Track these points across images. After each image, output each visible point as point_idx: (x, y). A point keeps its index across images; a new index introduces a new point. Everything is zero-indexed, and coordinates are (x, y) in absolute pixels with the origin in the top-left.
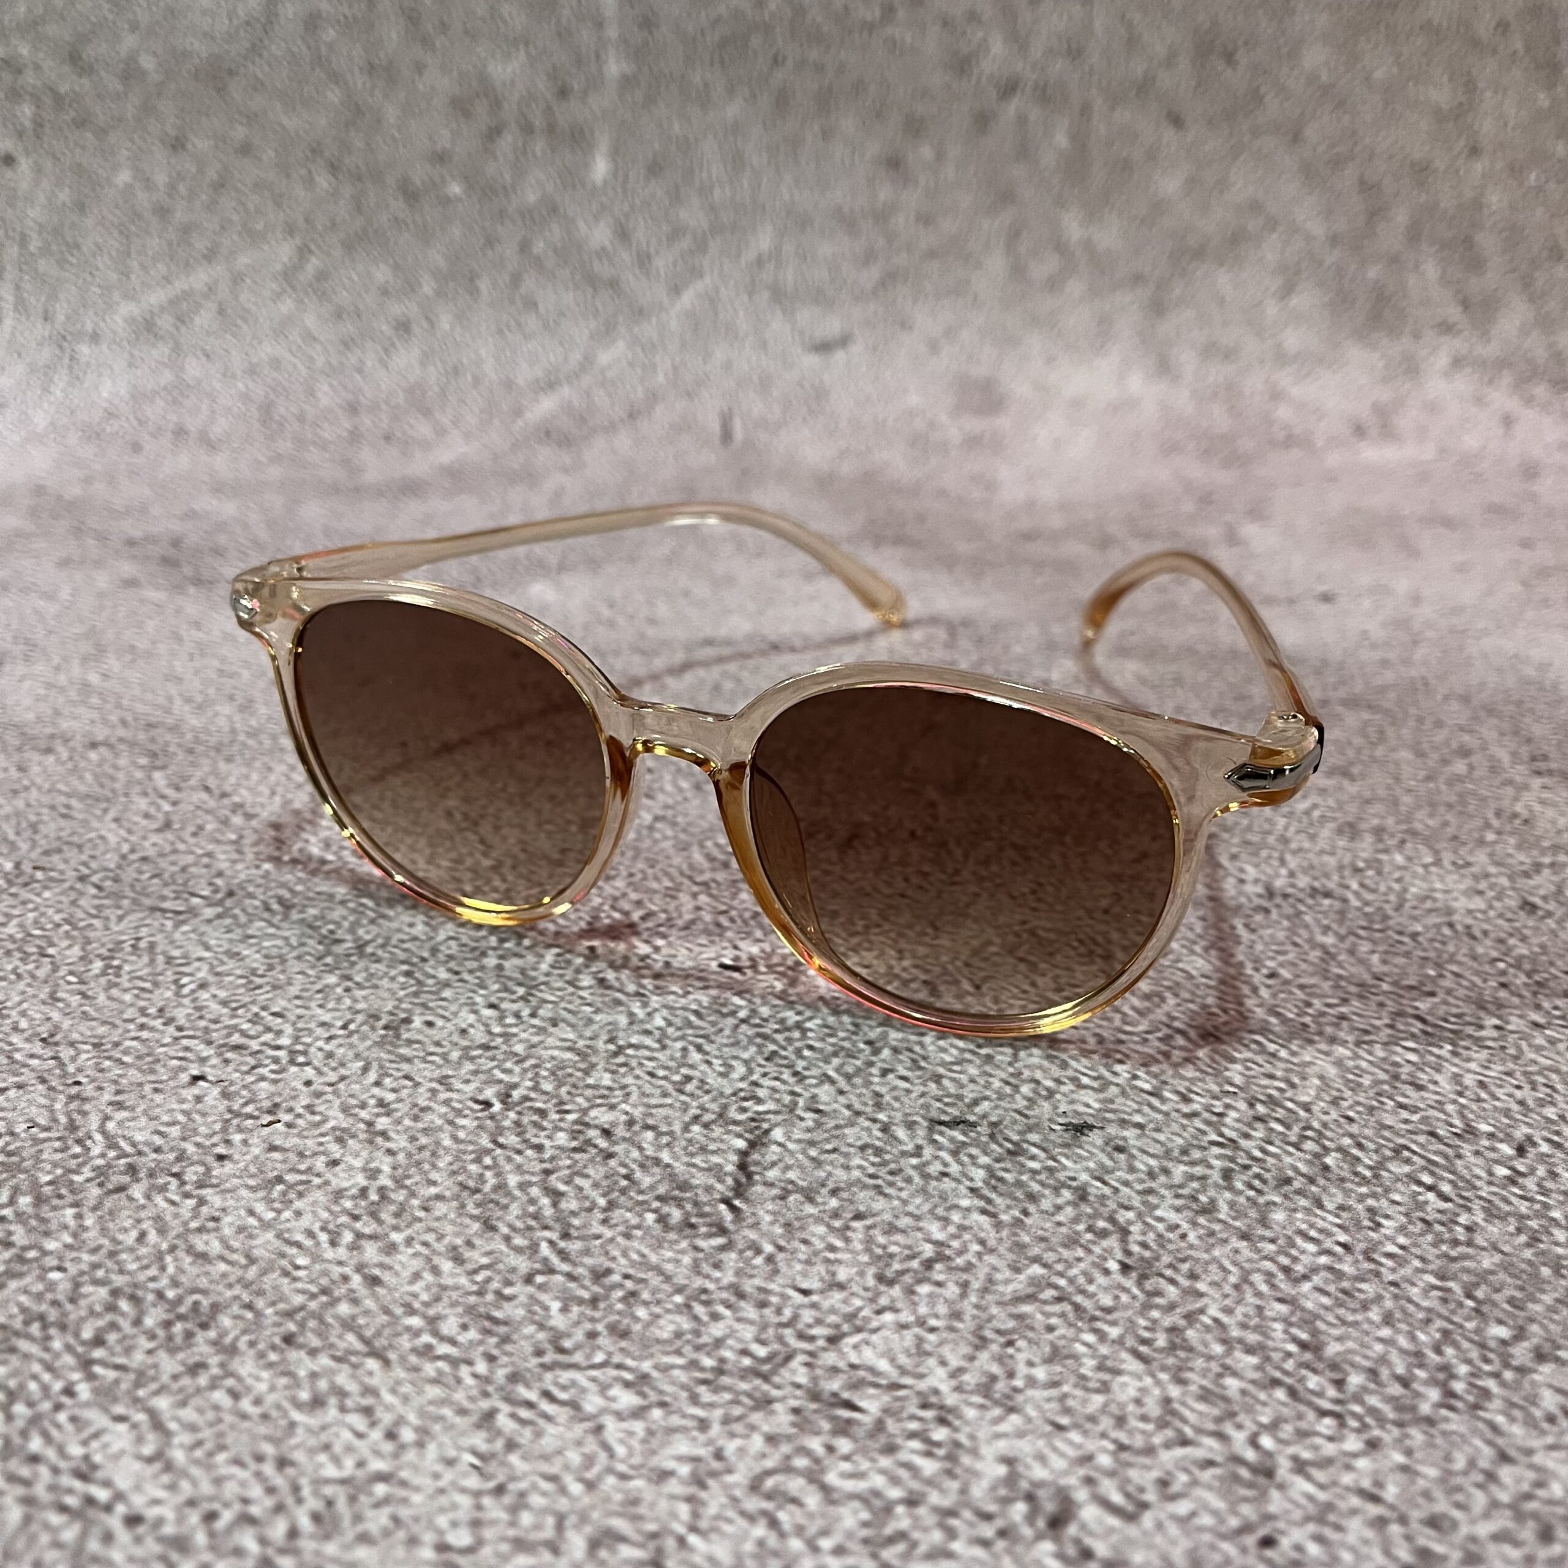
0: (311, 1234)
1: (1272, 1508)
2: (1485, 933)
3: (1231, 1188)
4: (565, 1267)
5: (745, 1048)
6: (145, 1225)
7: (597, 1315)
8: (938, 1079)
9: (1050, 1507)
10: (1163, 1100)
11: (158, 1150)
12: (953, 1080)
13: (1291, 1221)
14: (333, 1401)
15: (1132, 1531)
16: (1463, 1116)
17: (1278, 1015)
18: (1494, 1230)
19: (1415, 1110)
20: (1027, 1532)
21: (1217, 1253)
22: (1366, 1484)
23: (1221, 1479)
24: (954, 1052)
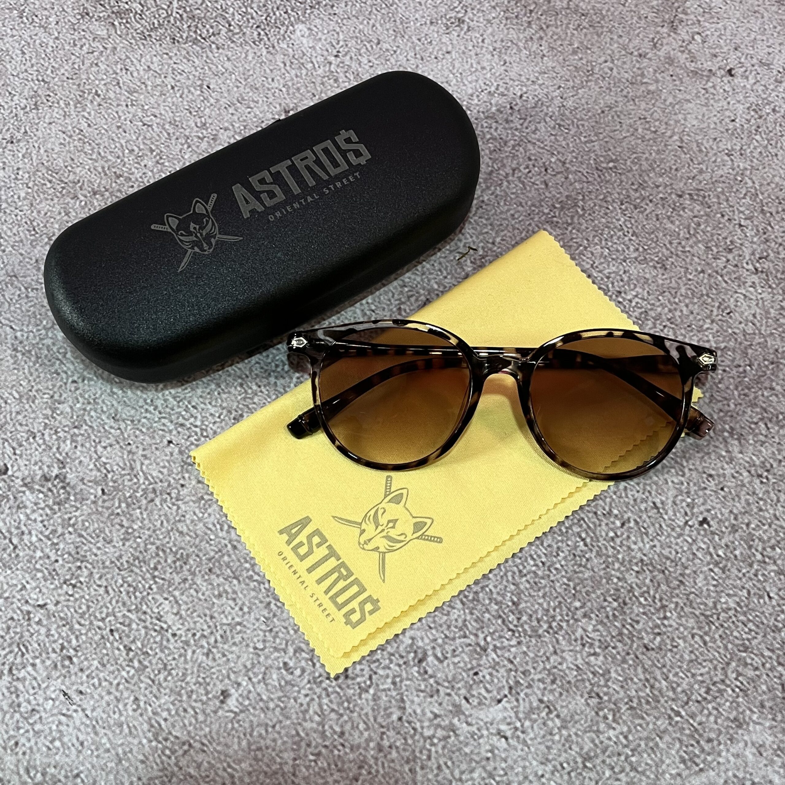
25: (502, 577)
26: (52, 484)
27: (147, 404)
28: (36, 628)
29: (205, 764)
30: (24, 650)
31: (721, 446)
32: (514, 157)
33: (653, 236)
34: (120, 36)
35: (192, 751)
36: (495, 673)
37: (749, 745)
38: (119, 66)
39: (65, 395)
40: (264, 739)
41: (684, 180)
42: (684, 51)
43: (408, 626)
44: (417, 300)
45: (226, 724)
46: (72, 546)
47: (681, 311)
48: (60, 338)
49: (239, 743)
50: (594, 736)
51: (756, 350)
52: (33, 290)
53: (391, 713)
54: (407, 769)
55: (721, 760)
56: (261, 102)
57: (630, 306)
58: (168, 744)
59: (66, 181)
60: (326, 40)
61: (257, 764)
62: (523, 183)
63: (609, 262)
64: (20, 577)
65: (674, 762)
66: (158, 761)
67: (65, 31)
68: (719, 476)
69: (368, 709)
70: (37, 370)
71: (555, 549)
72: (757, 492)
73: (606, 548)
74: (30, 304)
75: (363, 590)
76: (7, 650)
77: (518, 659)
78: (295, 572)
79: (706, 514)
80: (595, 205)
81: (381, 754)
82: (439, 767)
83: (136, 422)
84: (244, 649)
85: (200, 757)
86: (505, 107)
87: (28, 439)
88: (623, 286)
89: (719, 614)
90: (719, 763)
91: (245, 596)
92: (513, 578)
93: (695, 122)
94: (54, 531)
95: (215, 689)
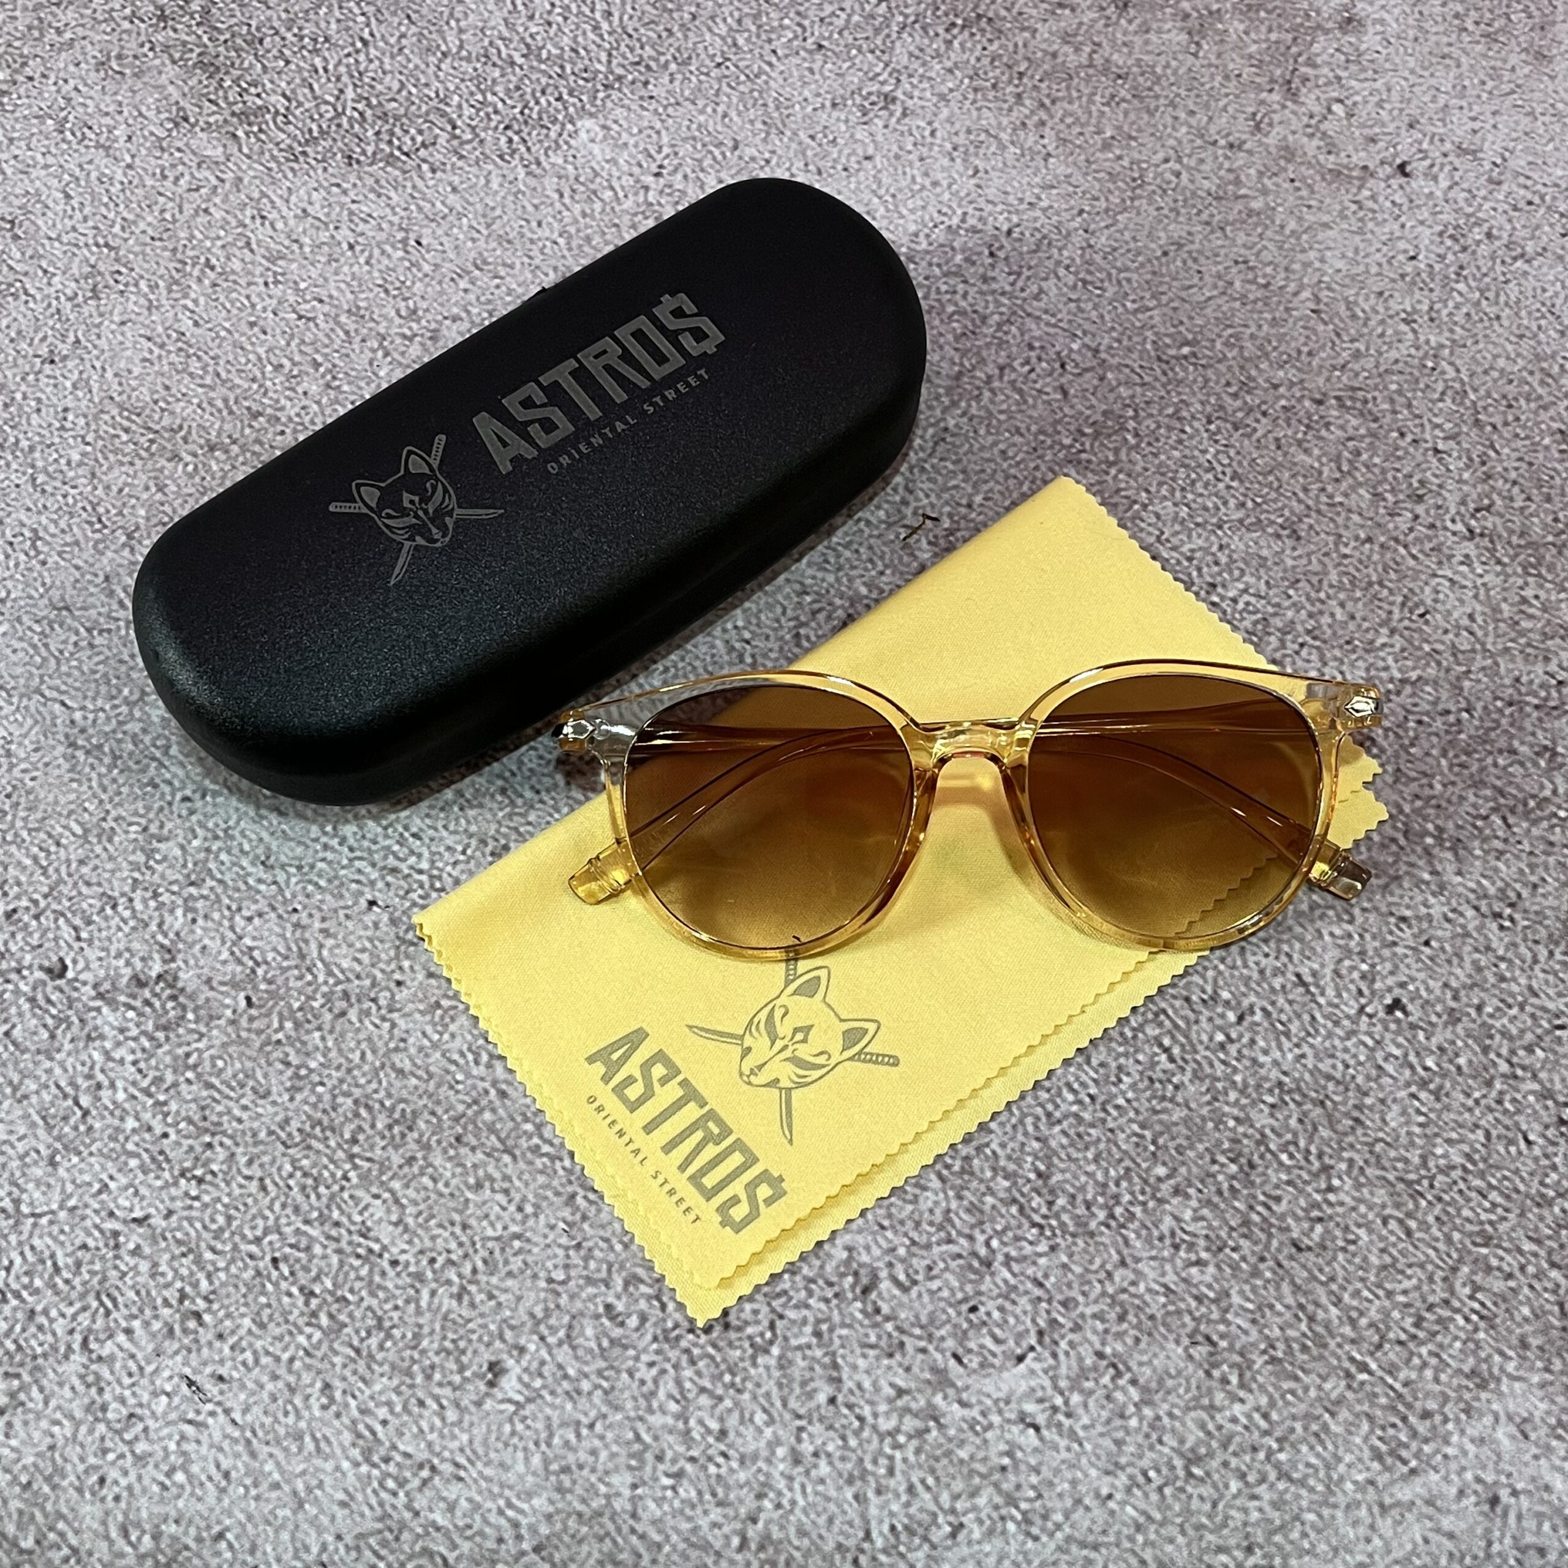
0: (462, 1054)
1: (983, 1288)
6: (364, 1045)
9: (865, 1281)
11: (358, 977)
14: (487, 1184)
15: (905, 1299)
20: (850, 1295)
22: (1039, 1275)
23: (960, 1267)
25: (1014, 1127)
26: (152, 991)
27: (325, 833)
28: (132, 1262)
29: (464, 1503)
30: (109, 1305)
31: (1421, 863)
32: (1002, 343)
33: (1271, 478)
34: (249, 157)
35: (437, 1479)
36: (1008, 1306)
37: (1503, 1418)
38: (248, 212)
39: (169, 826)
40: (575, 1450)
41: (1326, 374)
42: (1312, 135)
43: (840, 1225)
44: (829, 618)
45: (500, 1426)
46: (193, 1106)
47: (1332, 615)
48: (156, 720)
49: (526, 1459)
50: (1204, 1415)
51: (1479, 681)
52: (101, 632)
53: (815, 1390)
54: (849, 1494)
55: (1450, 1451)
56: (518, 266)
57: (1234, 610)
58: (392, 1468)
59: (157, 427)
60: (636, 146)
61: (563, 1498)
62: (1020, 392)
63: (1190, 530)
64: (97, 1167)
65: (1360, 1460)
66: (374, 1501)
67: (144, 152)
68: (1419, 918)
69: (770, 1386)
70: (114, 780)
71: (1114, 1071)
72: (1494, 945)
73: (1212, 1065)
74: (96, 659)
75: (751, 1160)
76: (78, 1305)
77: (1053, 1279)
78: (621, 1134)
79: (1397, 992)
80: (1159, 427)
81: (800, 1469)
82: (911, 1489)
83: (306, 869)
84: (528, 1283)
85: (453, 1491)
86: (980, 254)
87: (103, 910)
88: (1220, 574)
89: (1432, 1178)
90: (1446, 1457)
91: (527, 1184)
92: (1036, 1127)
93: (1340, 264)
94: (158, 1080)
95: (477, 1360)
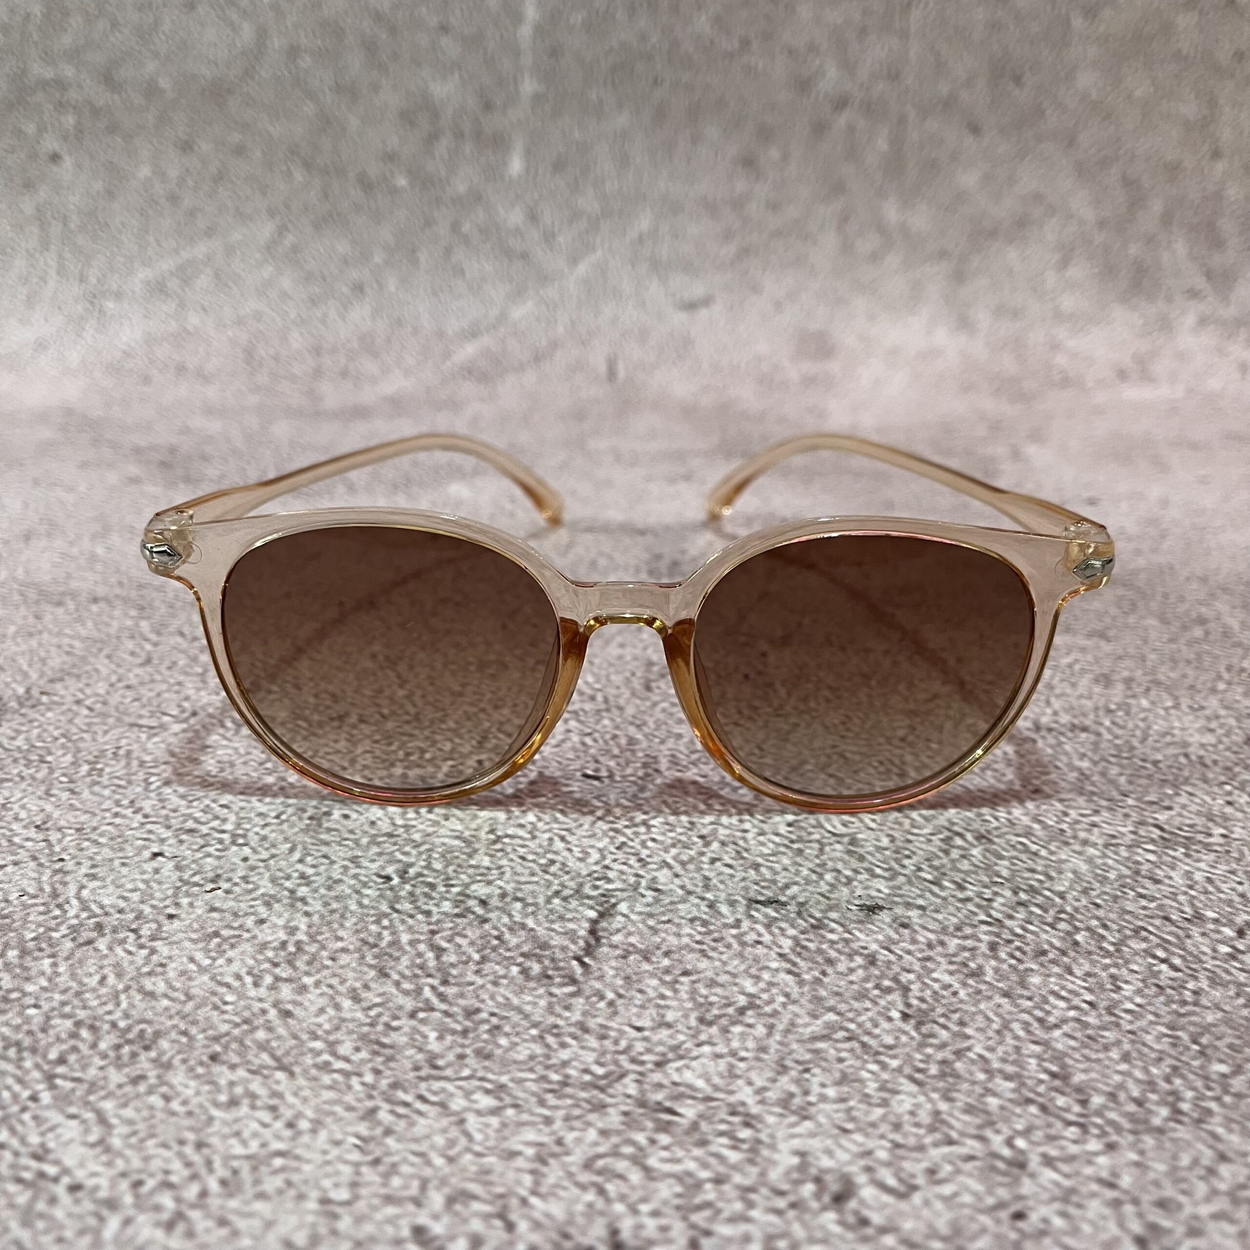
1: (1024, 1191)
2: (1215, 762)
3: (996, 958)
4: (443, 1007)
5: (600, 840)
6: (107, 970)
7: (467, 1042)
8: (756, 867)
9: (834, 1187)
10: (942, 888)
12: (770, 868)
13: (1045, 984)
14: (246, 1102)
15: (904, 1207)
16: (1192, 905)
17: (1040, 822)
18: (1217, 994)
19: (1153, 899)
21: (982, 1006)
24: (771, 845)
